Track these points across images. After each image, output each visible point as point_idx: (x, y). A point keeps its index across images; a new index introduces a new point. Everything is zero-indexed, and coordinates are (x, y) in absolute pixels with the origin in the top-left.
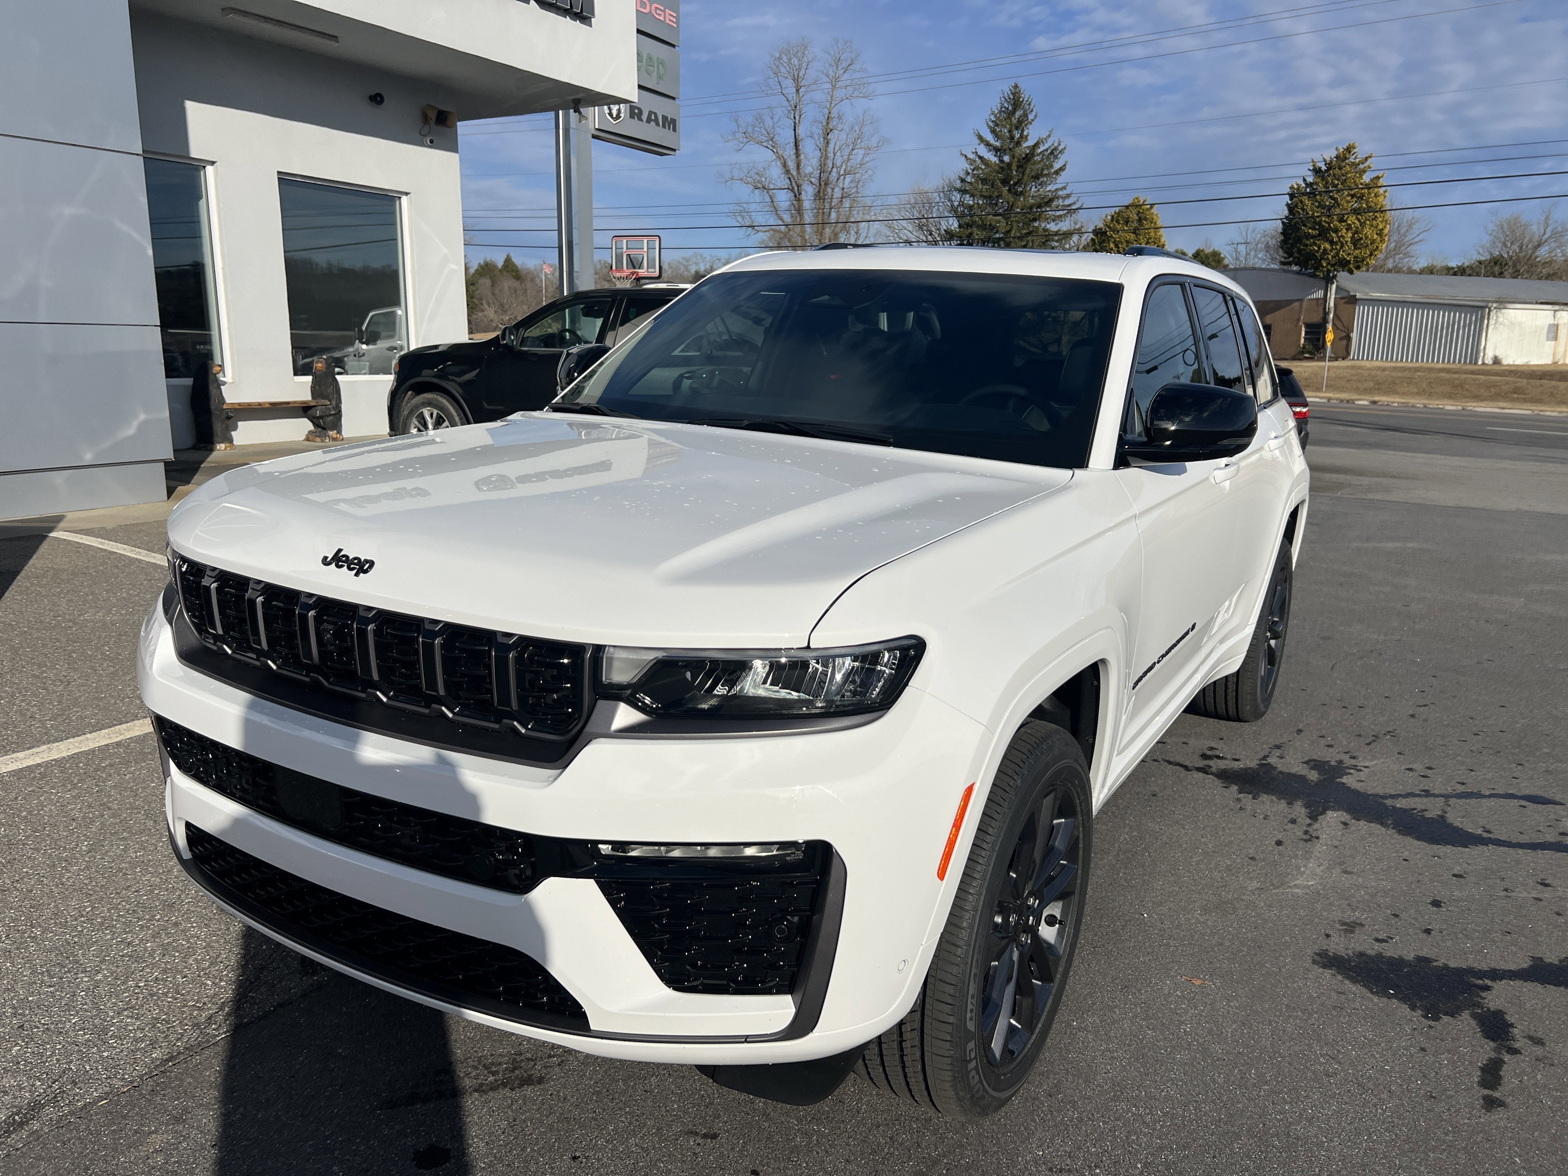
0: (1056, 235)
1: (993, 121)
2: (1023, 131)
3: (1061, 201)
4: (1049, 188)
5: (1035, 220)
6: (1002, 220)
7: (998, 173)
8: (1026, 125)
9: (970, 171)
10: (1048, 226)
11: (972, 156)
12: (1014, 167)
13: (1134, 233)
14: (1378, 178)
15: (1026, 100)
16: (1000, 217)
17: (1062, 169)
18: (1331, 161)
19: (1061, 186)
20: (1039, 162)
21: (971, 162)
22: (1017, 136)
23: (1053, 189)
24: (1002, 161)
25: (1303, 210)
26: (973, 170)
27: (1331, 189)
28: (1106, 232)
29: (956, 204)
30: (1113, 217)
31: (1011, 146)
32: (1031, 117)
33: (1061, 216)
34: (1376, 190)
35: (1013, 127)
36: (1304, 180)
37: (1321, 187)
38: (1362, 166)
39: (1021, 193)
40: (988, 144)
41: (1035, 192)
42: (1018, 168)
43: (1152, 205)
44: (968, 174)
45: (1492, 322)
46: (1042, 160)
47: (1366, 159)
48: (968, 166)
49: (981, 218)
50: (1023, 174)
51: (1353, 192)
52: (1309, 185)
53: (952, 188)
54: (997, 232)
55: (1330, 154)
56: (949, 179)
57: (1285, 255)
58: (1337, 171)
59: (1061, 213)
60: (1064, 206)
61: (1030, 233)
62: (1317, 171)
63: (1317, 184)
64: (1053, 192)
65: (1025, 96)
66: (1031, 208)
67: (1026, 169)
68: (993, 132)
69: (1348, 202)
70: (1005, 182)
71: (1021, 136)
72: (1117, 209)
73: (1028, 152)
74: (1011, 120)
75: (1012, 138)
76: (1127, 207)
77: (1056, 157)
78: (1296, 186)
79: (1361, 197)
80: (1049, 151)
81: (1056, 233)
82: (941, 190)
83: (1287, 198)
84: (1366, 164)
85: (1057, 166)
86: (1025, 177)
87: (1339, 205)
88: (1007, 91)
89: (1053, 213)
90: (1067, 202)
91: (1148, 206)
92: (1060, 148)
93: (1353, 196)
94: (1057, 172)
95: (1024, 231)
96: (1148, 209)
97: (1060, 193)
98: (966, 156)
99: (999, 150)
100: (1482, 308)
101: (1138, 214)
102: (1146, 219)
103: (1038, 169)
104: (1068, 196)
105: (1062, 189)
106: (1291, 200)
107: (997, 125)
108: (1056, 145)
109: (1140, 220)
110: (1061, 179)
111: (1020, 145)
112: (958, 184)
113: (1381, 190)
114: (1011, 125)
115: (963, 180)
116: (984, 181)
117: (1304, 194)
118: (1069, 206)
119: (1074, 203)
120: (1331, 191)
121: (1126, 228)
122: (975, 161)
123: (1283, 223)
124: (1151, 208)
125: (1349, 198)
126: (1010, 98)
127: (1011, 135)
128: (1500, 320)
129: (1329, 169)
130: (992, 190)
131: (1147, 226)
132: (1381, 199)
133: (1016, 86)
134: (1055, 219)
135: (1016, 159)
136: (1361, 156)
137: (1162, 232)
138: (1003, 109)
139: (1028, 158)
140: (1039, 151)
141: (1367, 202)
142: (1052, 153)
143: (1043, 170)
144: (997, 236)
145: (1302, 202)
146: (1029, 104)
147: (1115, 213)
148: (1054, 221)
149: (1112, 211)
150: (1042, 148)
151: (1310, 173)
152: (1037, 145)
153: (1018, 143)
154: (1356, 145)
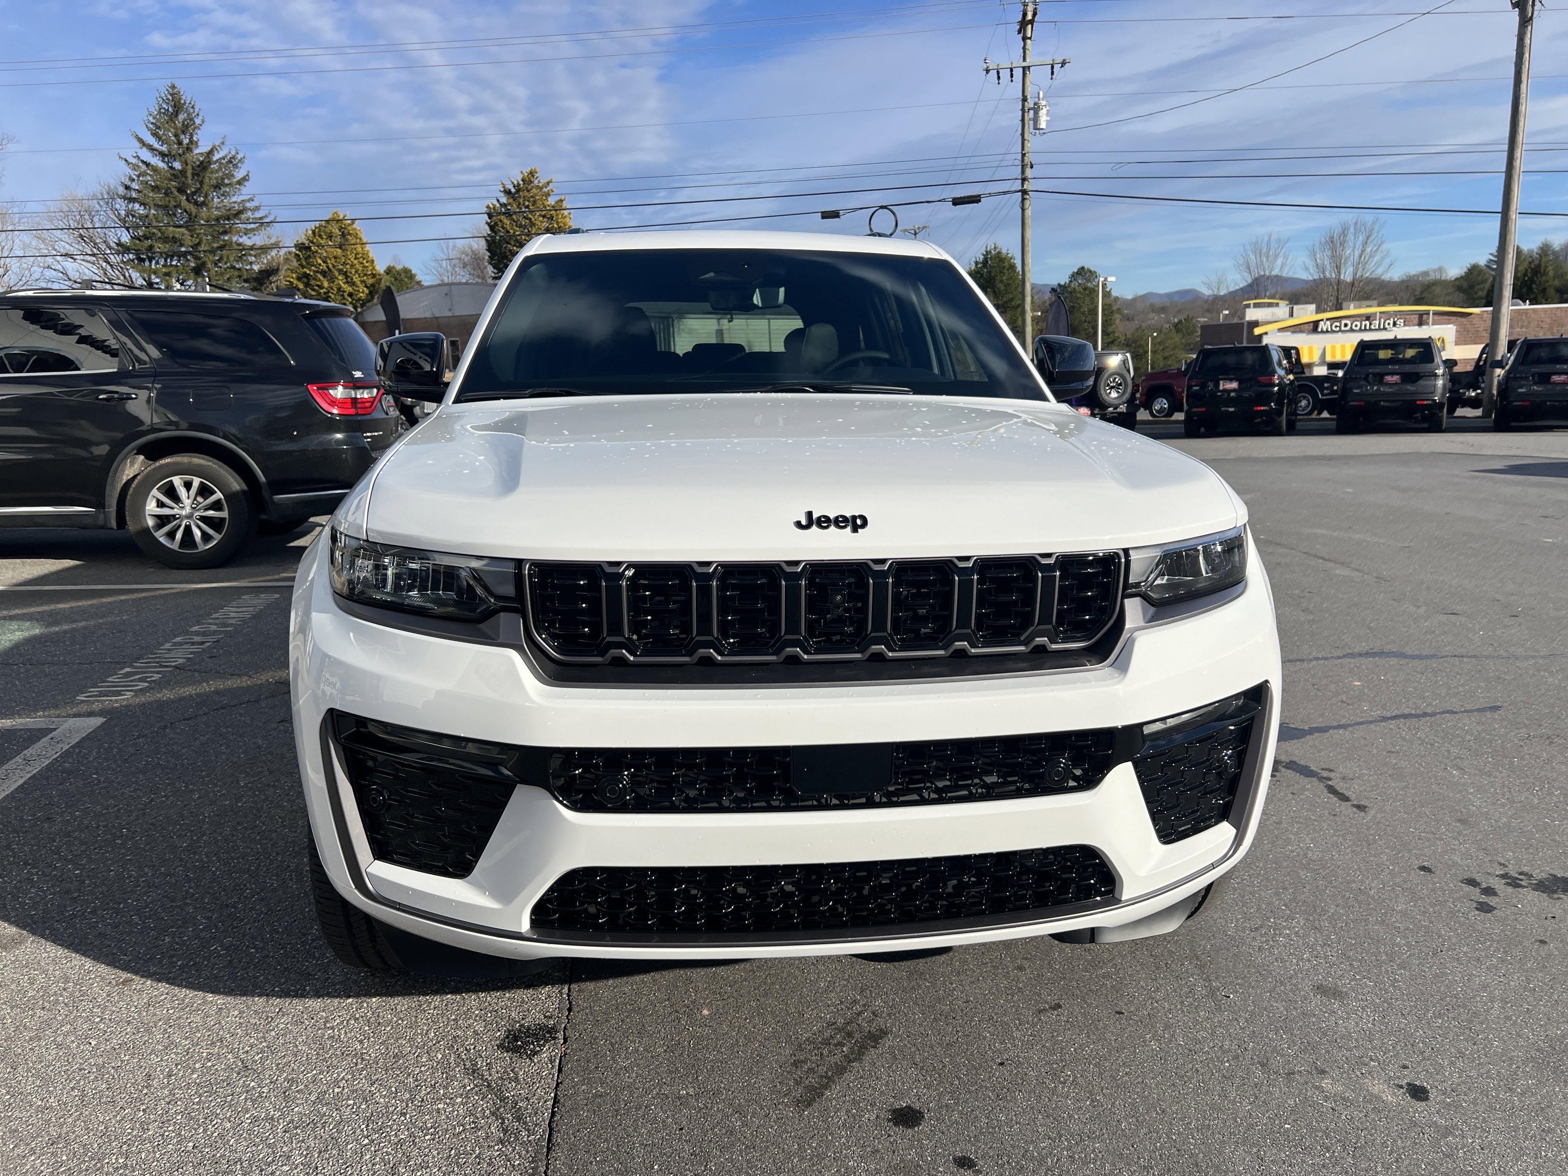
0: (252, 250)
1: (152, 123)
2: (191, 136)
3: (250, 213)
4: (234, 199)
5: (225, 232)
6: (186, 232)
7: (171, 180)
8: (194, 130)
9: (135, 177)
10: (241, 240)
11: (134, 161)
12: (189, 174)
13: (340, 248)
14: (561, 201)
15: (188, 102)
16: (184, 229)
17: (245, 179)
18: (519, 184)
19: (247, 197)
20: (217, 171)
21: (135, 167)
22: (186, 141)
23: (239, 200)
24: (171, 168)
25: (503, 228)
26: (139, 176)
27: (523, 210)
28: (309, 248)
29: (123, 213)
30: (314, 232)
31: (181, 151)
32: (198, 121)
33: (253, 230)
34: (562, 212)
35: (179, 132)
36: (498, 201)
37: (514, 208)
38: (545, 190)
39: (204, 204)
40: (151, 148)
41: (219, 203)
42: (193, 177)
43: (353, 220)
44: (133, 180)
45: (676, 330)
46: (220, 169)
47: (548, 183)
48: (131, 171)
49: (160, 230)
50: (201, 183)
51: (544, 213)
52: (503, 205)
53: (112, 196)
54: (182, 245)
55: (517, 178)
56: (109, 187)
57: (496, 271)
58: (526, 193)
59: (253, 226)
60: (255, 218)
61: (221, 248)
62: (507, 192)
63: (509, 204)
64: (239, 203)
65: (186, 97)
66: (217, 219)
67: (204, 177)
68: (155, 135)
69: (542, 222)
70: (181, 191)
71: (191, 142)
72: (317, 224)
73: (201, 159)
74: (175, 123)
75: (180, 143)
76: (327, 221)
77: (236, 166)
78: (491, 206)
79: (552, 218)
80: (226, 160)
81: (252, 248)
82: (100, 197)
83: (486, 217)
84: (549, 188)
85: (239, 175)
86: (206, 188)
87: (534, 225)
88: (164, 92)
89: (245, 226)
90: (258, 215)
91: (349, 222)
92: (239, 157)
93: (544, 216)
94: (239, 183)
95: (215, 245)
96: (349, 225)
97: (248, 205)
98: (126, 160)
99: (166, 155)
100: (667, 318)
101: (340, 229)
102: (349, 234)
103: (216, 178)
104: (257, 208)
105: (249, 200)
106: (490, 218)
107: (159, 128)
108: (233, 153)
109: (343, 235)
110: (246, 191)
111: (192, 151)
112: (121, 190)
113: (566, 212)
114: (176, 128)
115: (127, 188)
116: (156, 188)
117: (500, 214)
118: (261, 218)
119: (266, 216)
120: (525, 212)
121: (330, 243)
122: (138, 166)
123: (486, 240)
124: (353, 223)
125: (541, 219)
126: (168, 99)
127: (178, 140)
128: (682, 327)
129: (518, 191)
130: (167, 199)
131: (353, 242)
132: (567, 220)
133: (173, 87)
134: (247, 232)
135: (189, 167)
136: (543, 181)
137: (368, 247)
138: (163, 111)
139: (203, 166)
140: (215, 159)
141: (557, 223)
142: (230, 162)
143: (223, 179)
144: (183, 249)
145: (501, 221)
146: (193, 107)
147: (316, 228)
148: (246, 234)
149: (313, 225)
150: (216, 157)
151: (502, 194)
152: (211, 152)
153: (189, 149)
154: (538, 170)
